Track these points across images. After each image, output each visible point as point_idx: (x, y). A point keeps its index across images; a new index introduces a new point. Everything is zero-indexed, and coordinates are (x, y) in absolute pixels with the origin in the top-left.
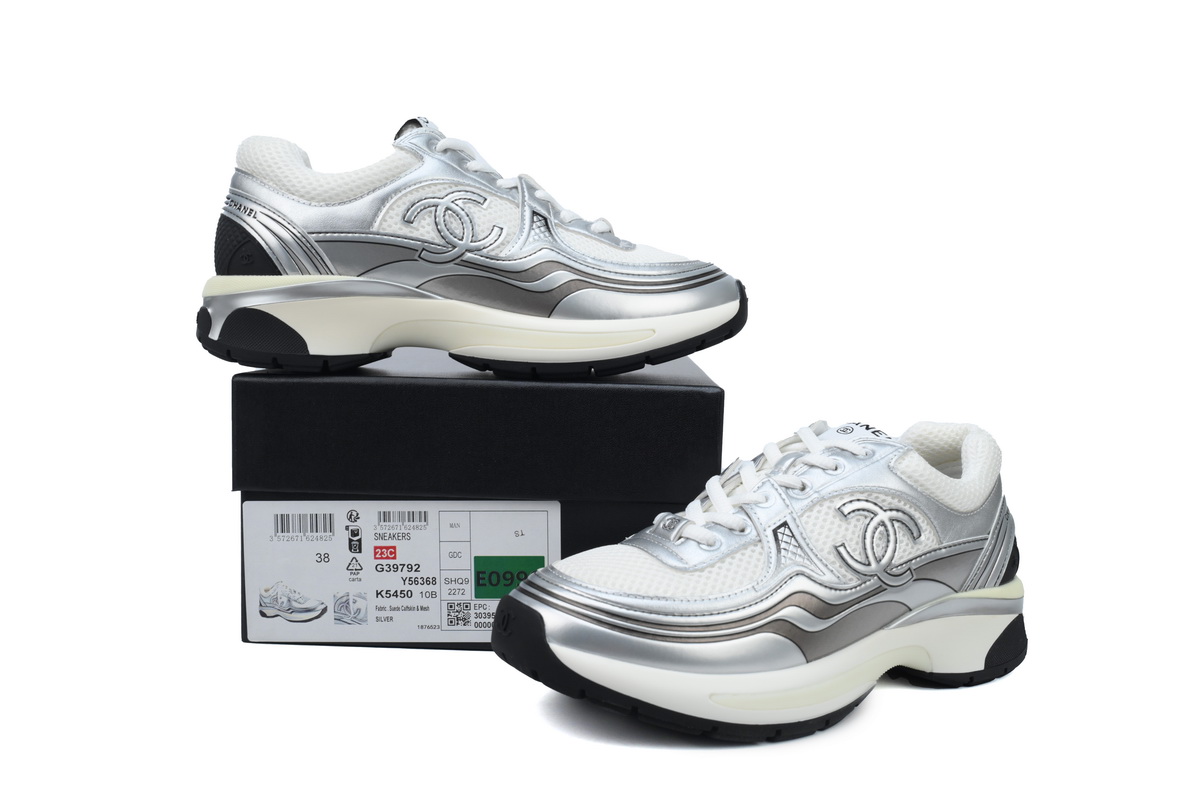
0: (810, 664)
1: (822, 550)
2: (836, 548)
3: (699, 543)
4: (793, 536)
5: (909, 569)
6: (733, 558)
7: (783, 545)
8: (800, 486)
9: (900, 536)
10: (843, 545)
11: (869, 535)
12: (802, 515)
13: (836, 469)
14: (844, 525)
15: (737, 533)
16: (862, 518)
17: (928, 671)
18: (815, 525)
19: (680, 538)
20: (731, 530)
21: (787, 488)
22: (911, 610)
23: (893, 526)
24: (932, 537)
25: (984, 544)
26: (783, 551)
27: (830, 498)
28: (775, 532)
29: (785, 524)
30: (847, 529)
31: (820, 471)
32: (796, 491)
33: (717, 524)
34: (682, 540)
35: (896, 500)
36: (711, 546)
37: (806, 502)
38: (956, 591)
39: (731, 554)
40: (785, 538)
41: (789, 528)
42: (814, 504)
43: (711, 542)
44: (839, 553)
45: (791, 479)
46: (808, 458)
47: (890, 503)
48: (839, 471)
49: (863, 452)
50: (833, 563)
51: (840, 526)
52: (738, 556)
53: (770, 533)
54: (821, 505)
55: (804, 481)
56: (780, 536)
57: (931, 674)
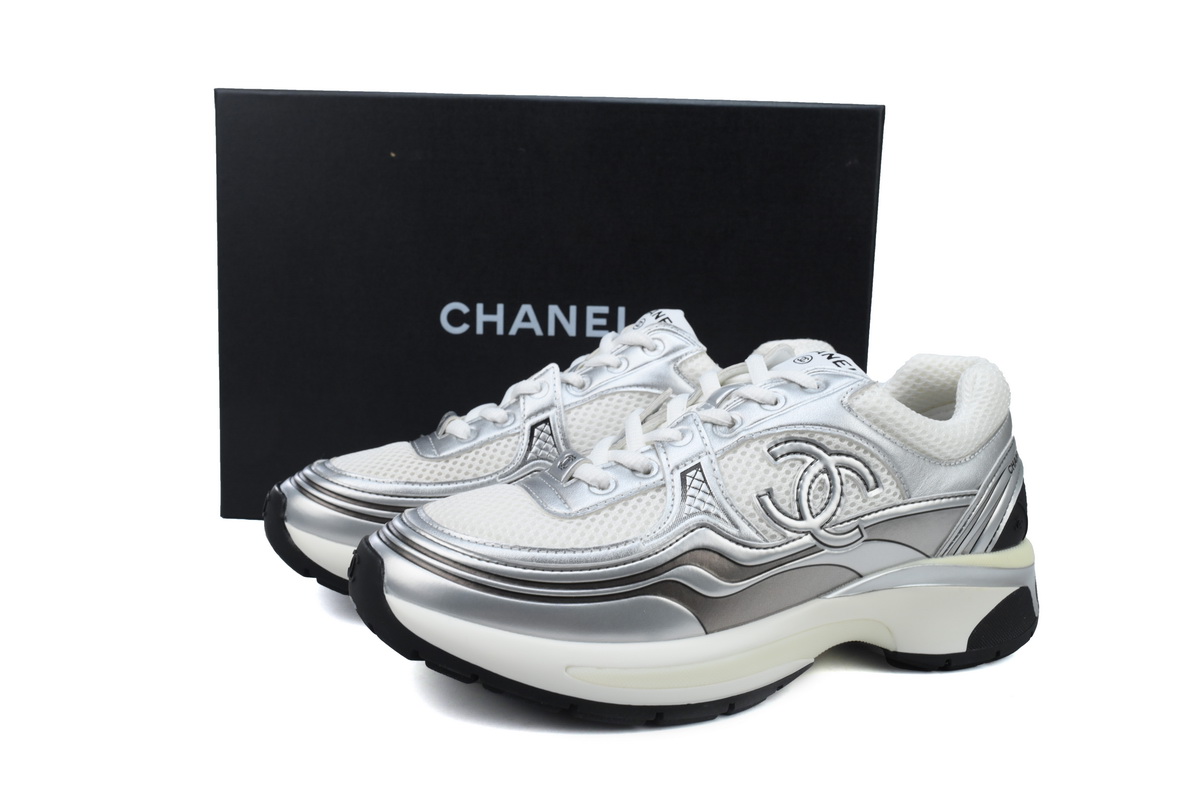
0: (711, 637)
1: (739, 499)
2: (759, 497)
3: (589, 485)
4: (705, 481)
5: (858, 527)
6: (625, 504)
7: (691, 491)
8: (729, 422)
9: (848, 487)
10: (769, 493)
11: (806, 484)
12: (722, 457)
13: (776, 403)
14: (773, 471)
15: (641, 475)
16: (799, 463)
17: (892, 649)
18: (735, 469)
19: (571, 478)
20: (633, 471)
21: (714, 424)
22: (861, 576)
23: (839, 474)
24: (894, 488)
25: (971, 500)
26: (689, 498)
27: (759, 438)
28: (683, 475)
29: (698, 467)
30: (775, 476)
31: (756, 405)
32: (723, 429)
33: (619, 464)
34: (572, 481)
35: (846, 443)
36: (603, 489)
37: (730, 442)
38: (928, 557)
39: (625, 499)
40: (696, 483)
41: (701, 471)
42: (739, 444)
43: (603, 484)
44: (763, 504)
45: (719, 414)
46: (746, 391)
47: (837, 446)
48: (779, 405)
49: (814, 385)
50: (752, 515)
51: (766, 471)
52: (633, 502)
53: (677, 474)
54: (748, 446)
55: (734, 417)
56: (689, 480)
57: (896, 653)
